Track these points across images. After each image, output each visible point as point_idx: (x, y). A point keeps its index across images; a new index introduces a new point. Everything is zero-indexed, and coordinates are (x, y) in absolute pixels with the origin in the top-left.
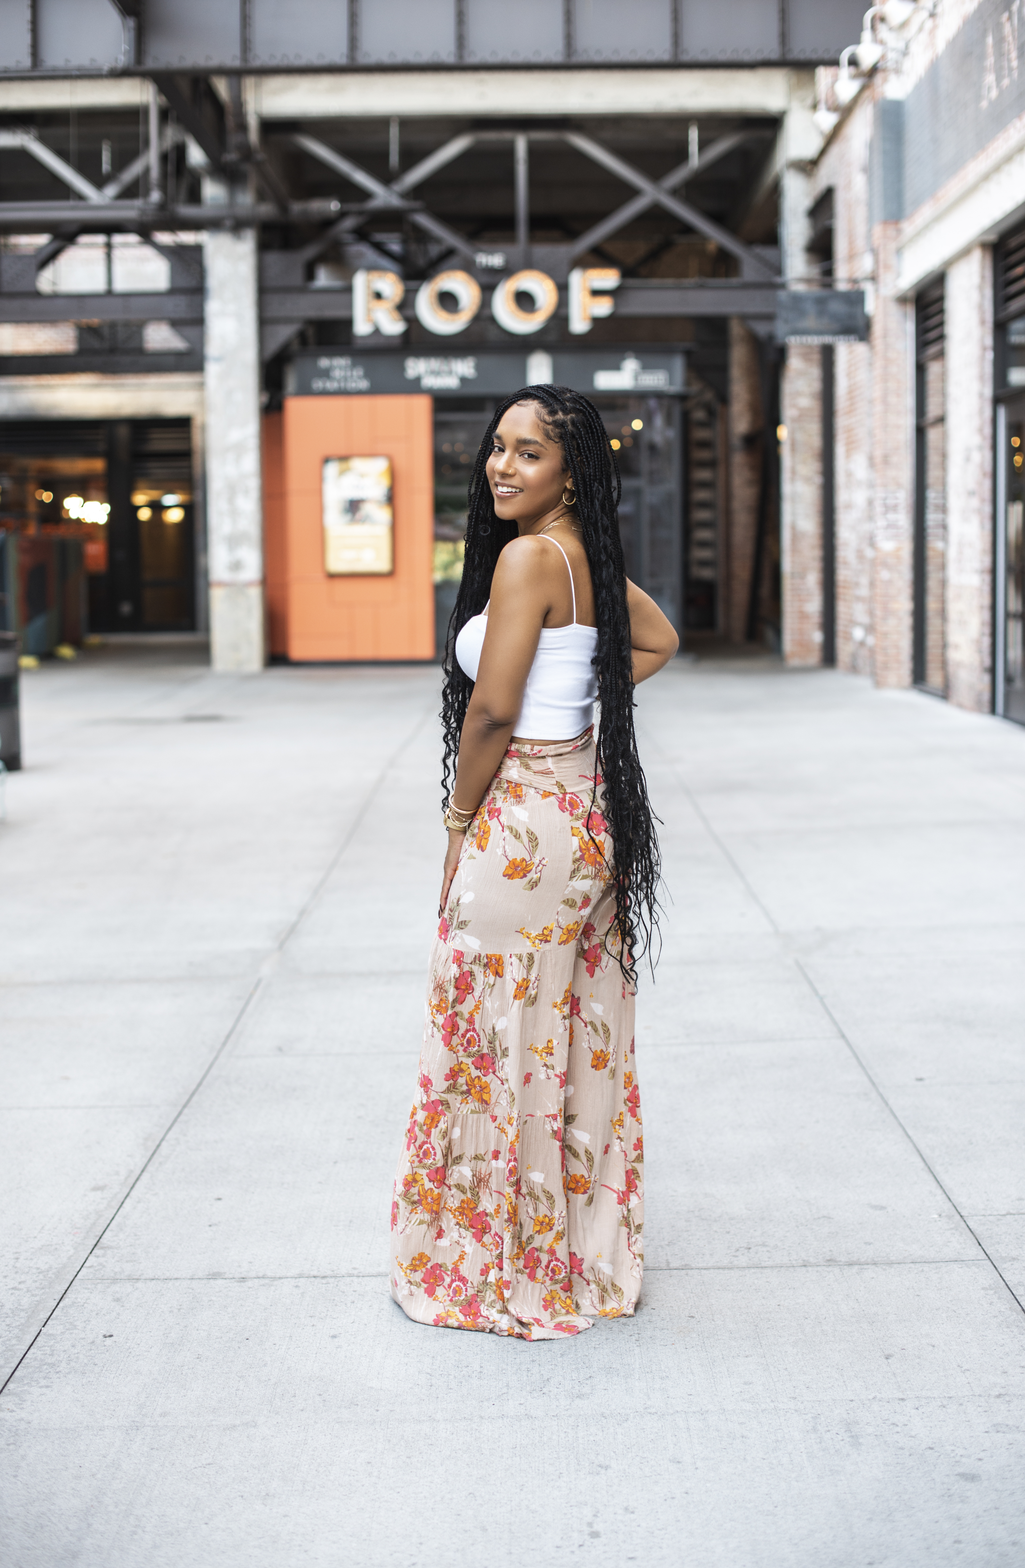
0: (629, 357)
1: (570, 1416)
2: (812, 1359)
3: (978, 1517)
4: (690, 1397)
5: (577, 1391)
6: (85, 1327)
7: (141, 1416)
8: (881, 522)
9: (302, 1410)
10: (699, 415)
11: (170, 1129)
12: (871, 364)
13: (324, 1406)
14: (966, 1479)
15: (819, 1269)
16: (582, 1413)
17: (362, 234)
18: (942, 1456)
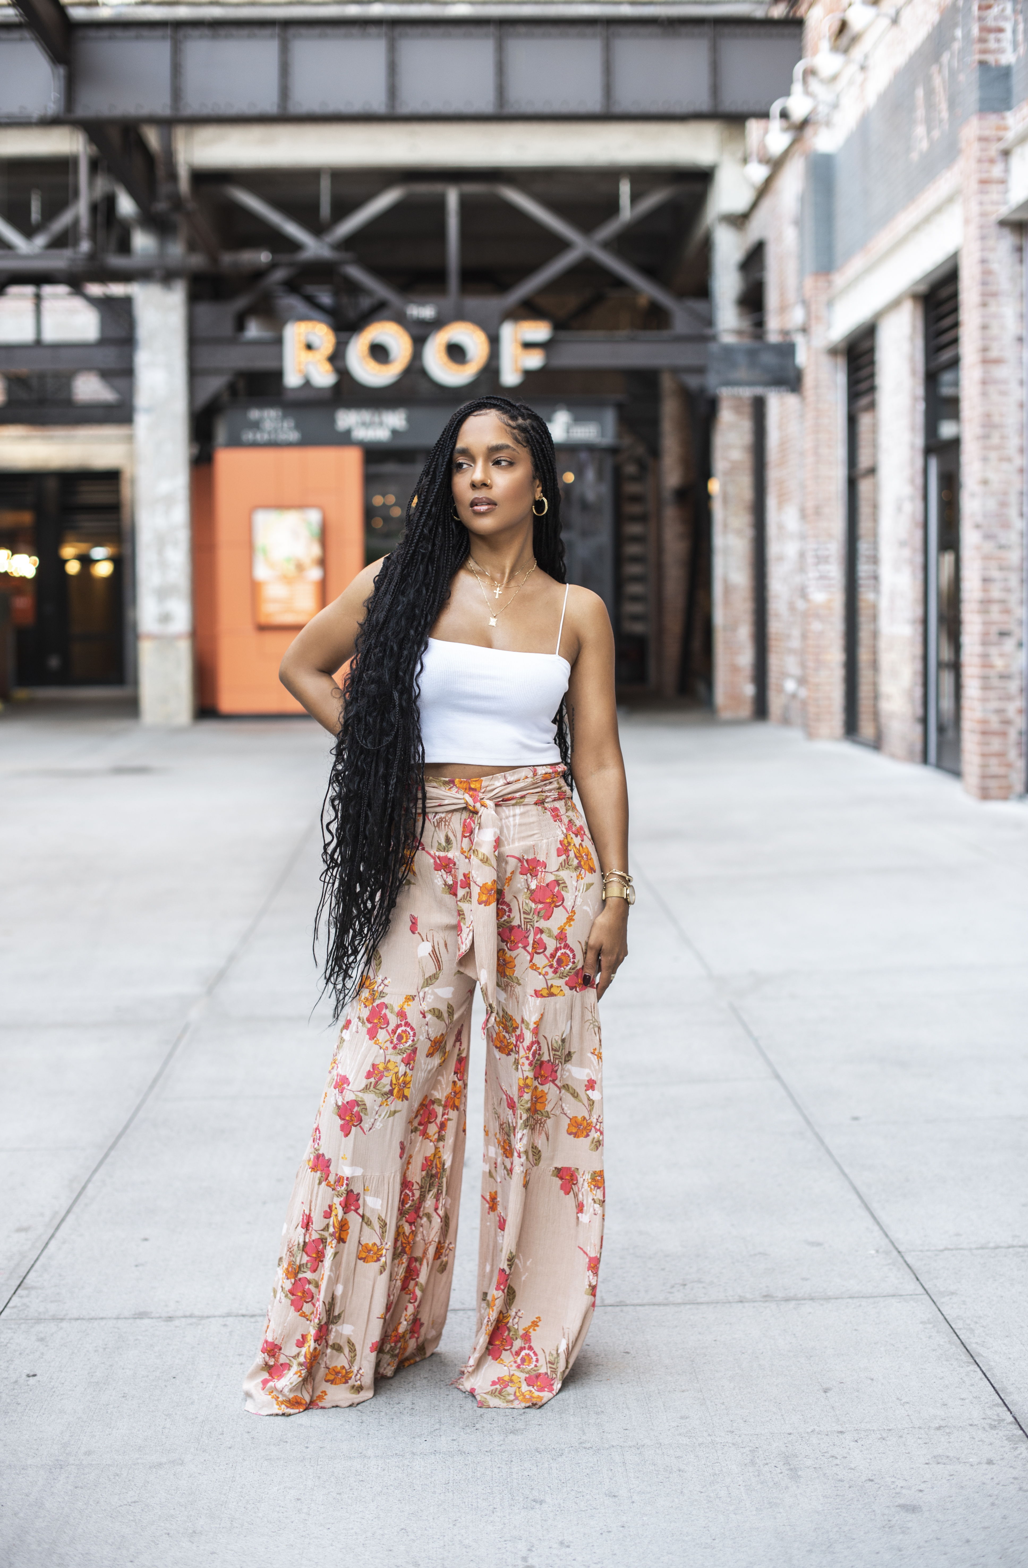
0: (560, 409)
1: (504, 1452)
2: (750, 1393)
3: (919, 1547)
4: (626, 1431)
5: (511, 1427)
6: (8, 1367)
7: (65, 1455)
8: (812, 574)
9: (230, 1448)
10: (631, 469)
11: (96, 1171)
12: (802, 416)
13: (252, 1443)
14: (907, 1511)
15: (756, 1304)
16: (516, 1448)
17: (293, 286)
18: (882, 1488)
